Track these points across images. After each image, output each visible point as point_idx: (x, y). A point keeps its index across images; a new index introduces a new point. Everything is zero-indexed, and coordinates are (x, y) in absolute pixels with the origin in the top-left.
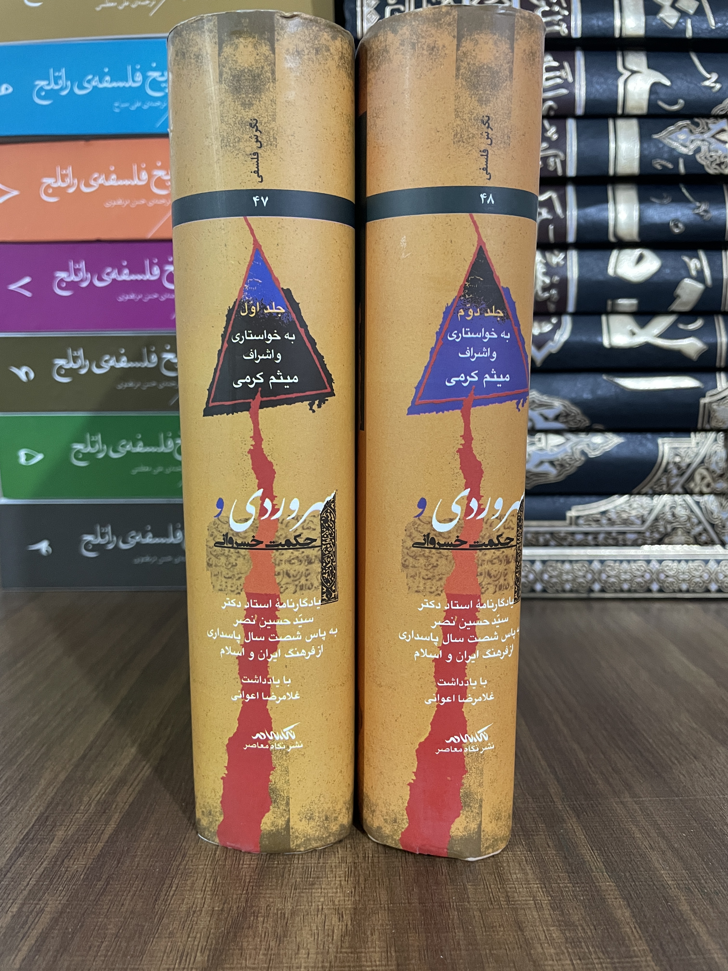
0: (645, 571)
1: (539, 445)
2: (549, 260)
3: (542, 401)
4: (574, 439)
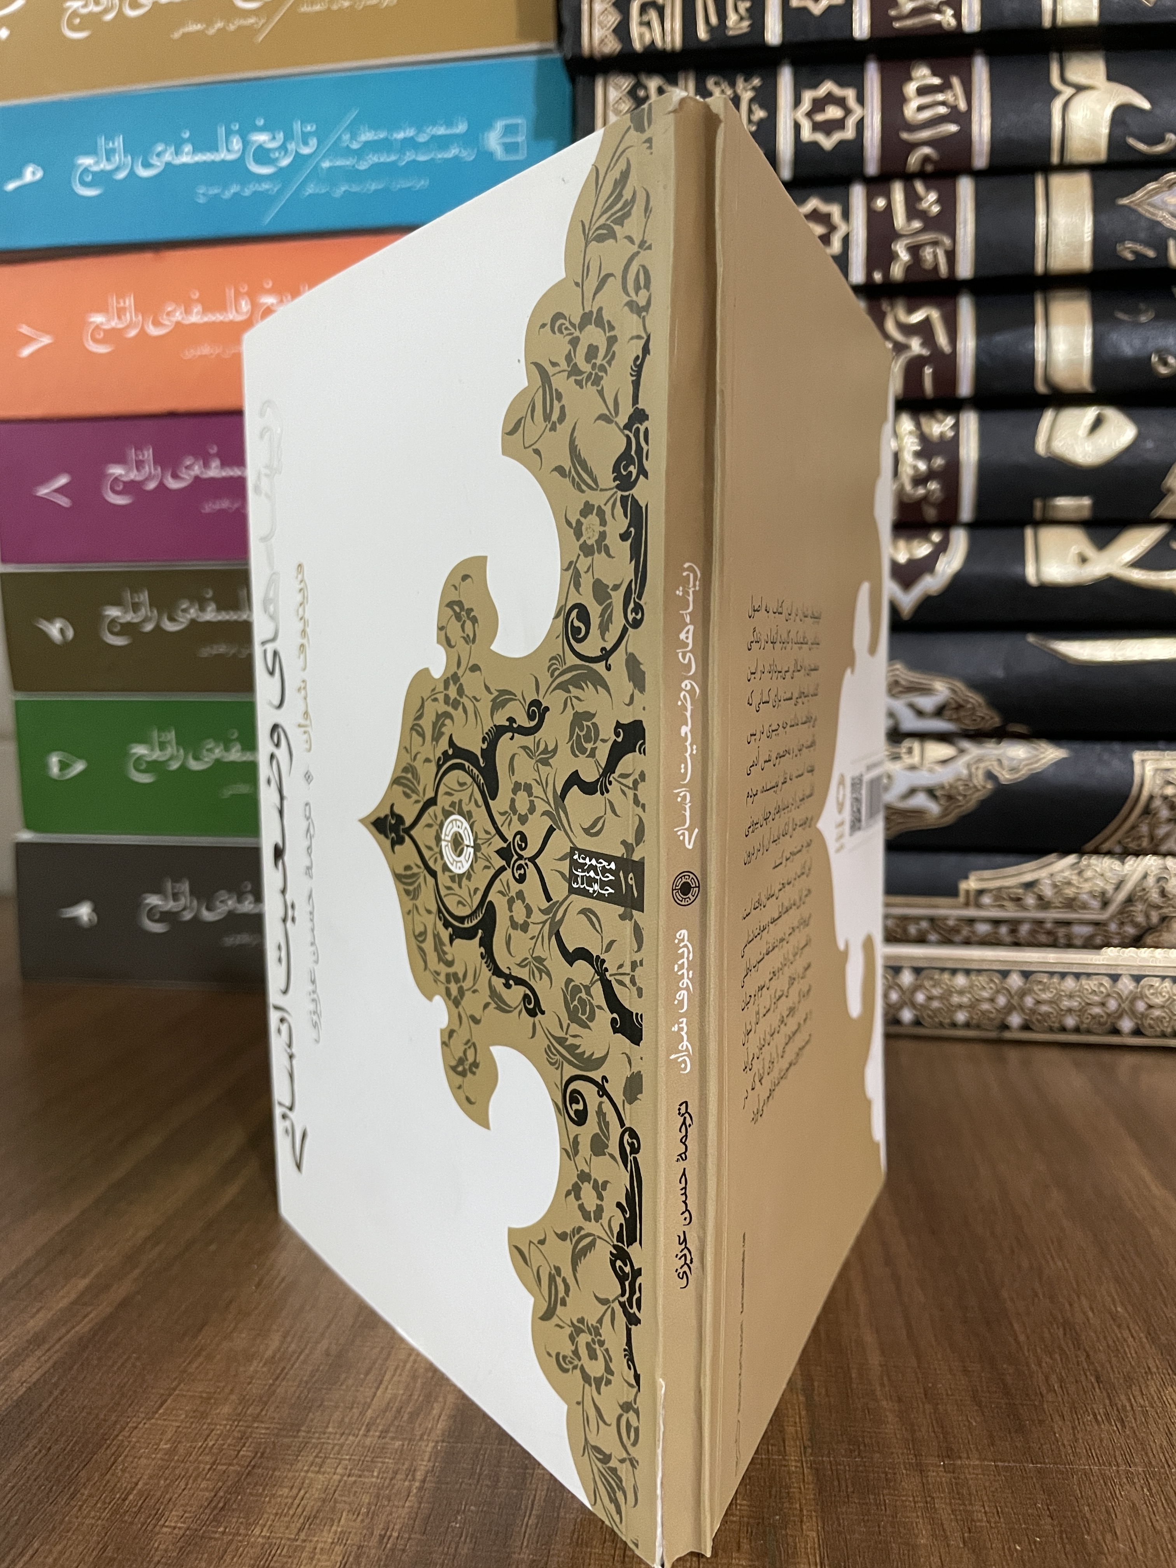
0: (1108, 995)
1: (908, 760)
2: (926, 429)
3: (912, 682)
4: (973, 750)
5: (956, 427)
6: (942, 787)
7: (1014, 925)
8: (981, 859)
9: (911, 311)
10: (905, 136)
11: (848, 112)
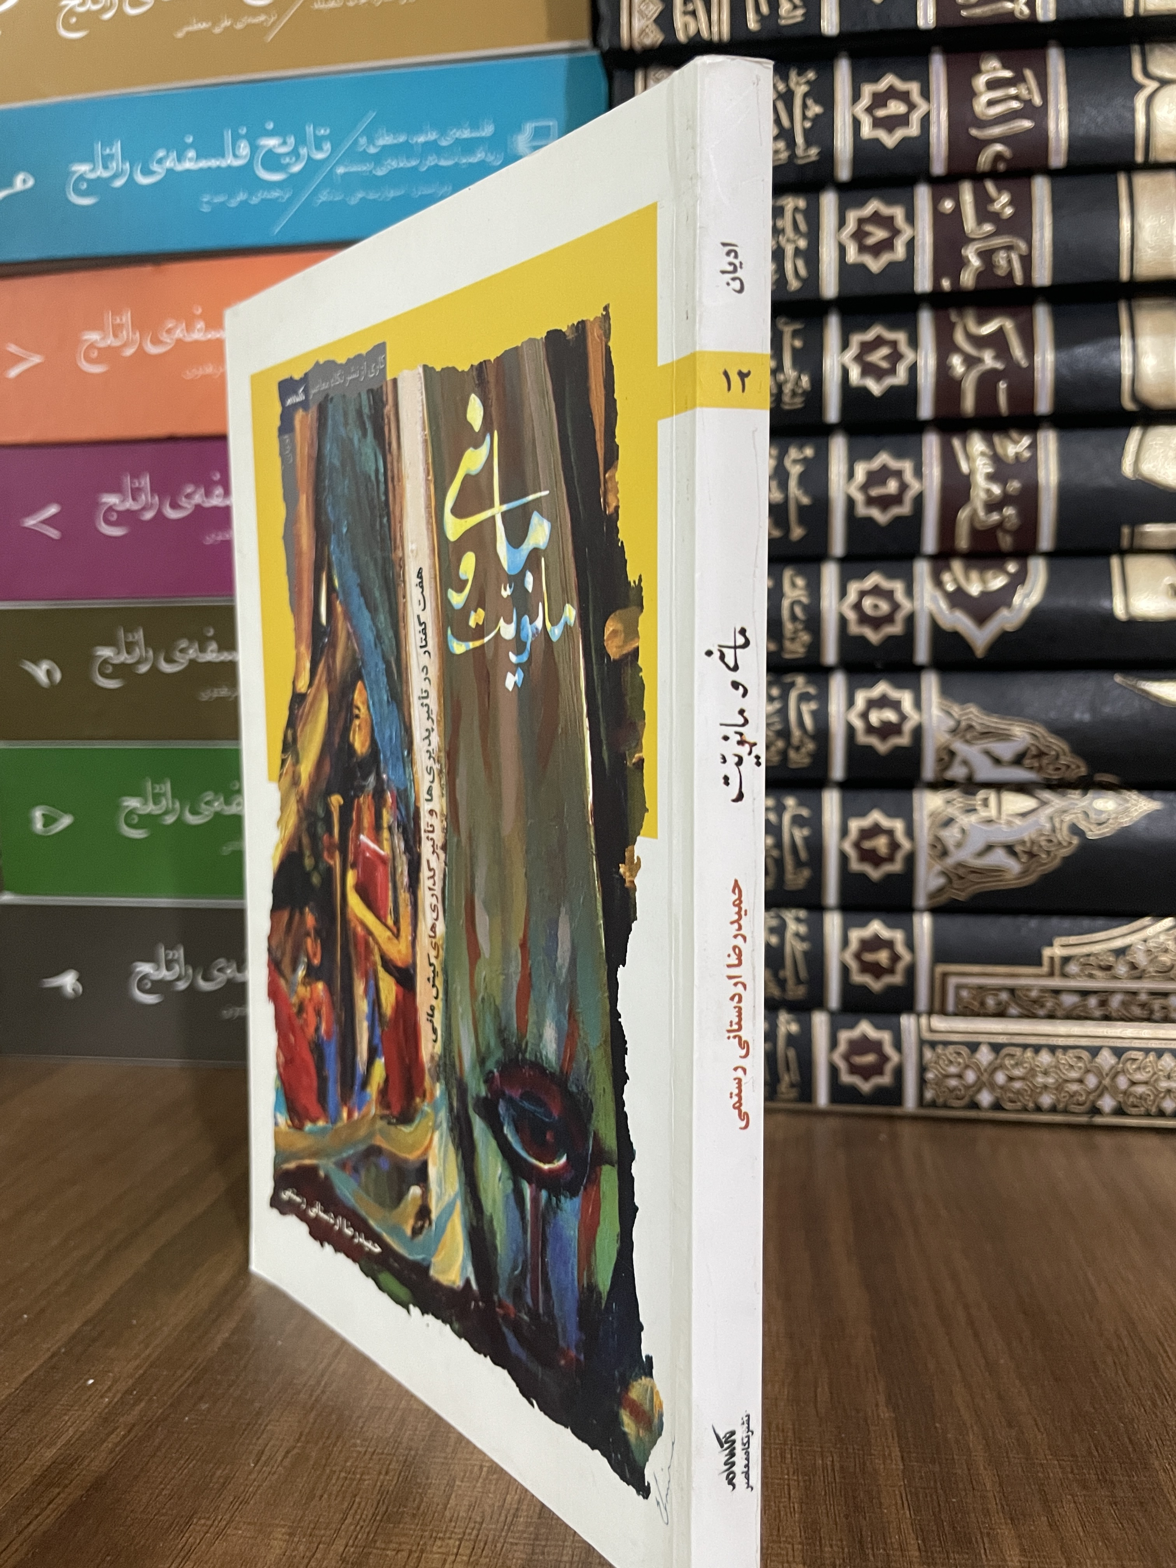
1: (983, 813)
2: (999, 450)
3: (989, 726)
4: (1056, 801)
5: (1033, 446)
6: (1023, 842)
7: (1104, 996)
8: (1066, 923)
9: (982, 321)
10: (974, 132)
11: (912, 107)
